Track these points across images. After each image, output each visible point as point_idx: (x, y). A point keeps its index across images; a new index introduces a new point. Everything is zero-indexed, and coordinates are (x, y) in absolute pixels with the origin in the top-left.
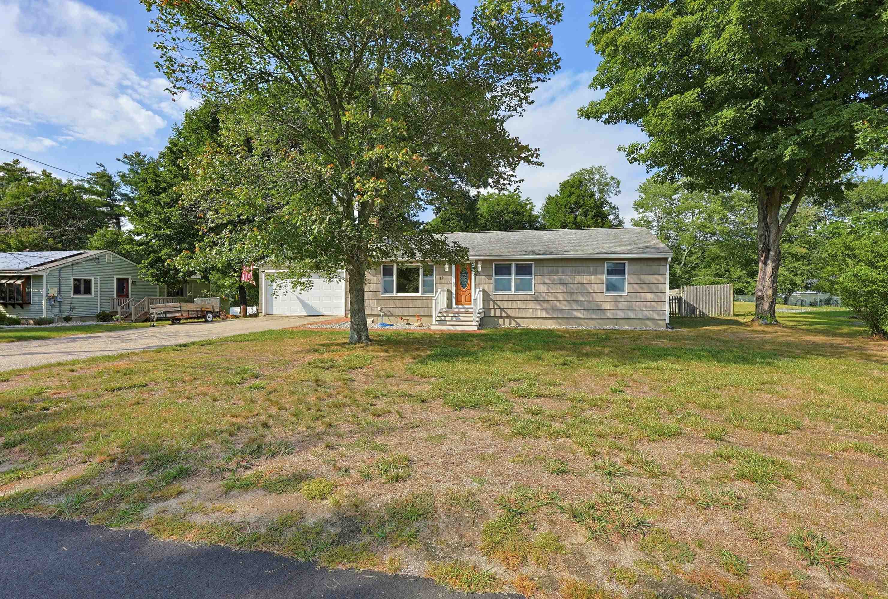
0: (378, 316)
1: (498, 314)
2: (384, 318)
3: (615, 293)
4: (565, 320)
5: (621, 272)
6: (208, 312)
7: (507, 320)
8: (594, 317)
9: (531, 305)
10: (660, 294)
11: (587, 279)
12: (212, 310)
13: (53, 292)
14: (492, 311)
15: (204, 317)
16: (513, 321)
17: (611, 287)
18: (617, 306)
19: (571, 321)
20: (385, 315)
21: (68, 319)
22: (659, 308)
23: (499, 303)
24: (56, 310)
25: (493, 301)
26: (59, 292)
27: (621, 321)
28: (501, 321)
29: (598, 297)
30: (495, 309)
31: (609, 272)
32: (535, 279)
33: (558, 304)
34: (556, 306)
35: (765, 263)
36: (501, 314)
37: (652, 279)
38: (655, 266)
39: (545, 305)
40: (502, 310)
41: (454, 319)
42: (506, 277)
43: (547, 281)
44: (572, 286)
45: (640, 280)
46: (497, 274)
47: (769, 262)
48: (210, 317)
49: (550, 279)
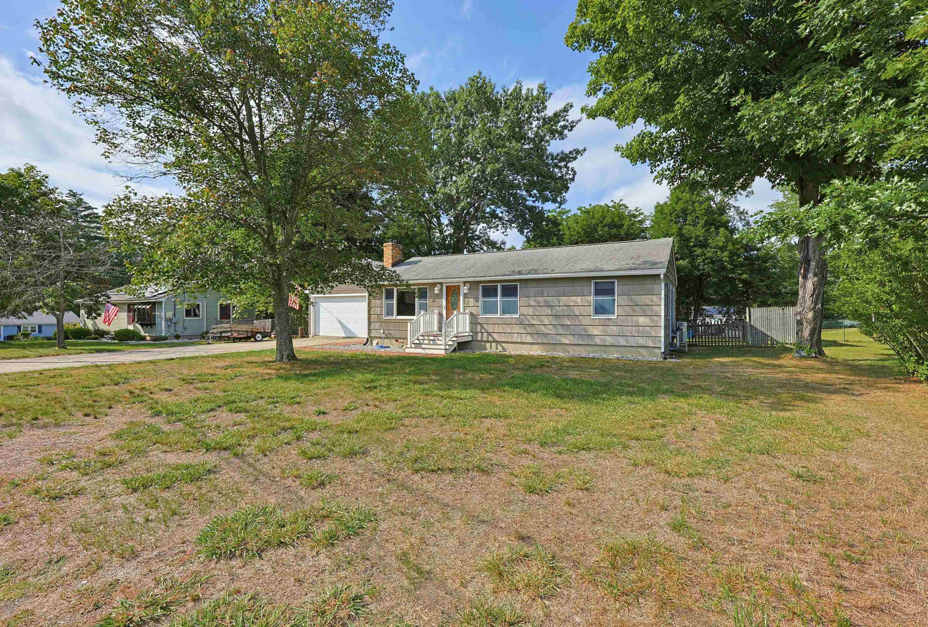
0: (381, 338)
1: (485, 339)
2: (385, 340)
3: (604, 317)
4: (552, 347)
5: (611, 292)
6: (257, 333)
7: (494, 345)
8: (580, 343)
9: (516, 329)
10: (655, 318)
11: (572, 301)
12: (262, 331)
13: (170, 314)
14: (480, 334)
15: (254, 337)
16: (499, 346)
17: (600, 309)
18: (605, 331)
19: (558, 348)
20: (387, 338)
21: (177, 337)
22: (653, 334)
23: (485, 326)
24: (172, 330)
25: (480, 324)
26: (174, 315)
27: (610, 348)
28: (488, 345)
29: (586, 321)
30: (482, 333)
31: (598, 292)
32: (520, 300)
33: (543, 327)
34: (541, 330)
35: (805, 277)
36: (488, 338)
37: (646, 299)
38: (648, 285)
39: (529, 330)
40: (489, 334)
41: (431, 342)
42: (492, 299)
43: (532, 303)
44: (557, 308)
45: (632, 300)
46: (484, 296)
47: (810, 275)
48: (259, 337)
49: (536, 301)
